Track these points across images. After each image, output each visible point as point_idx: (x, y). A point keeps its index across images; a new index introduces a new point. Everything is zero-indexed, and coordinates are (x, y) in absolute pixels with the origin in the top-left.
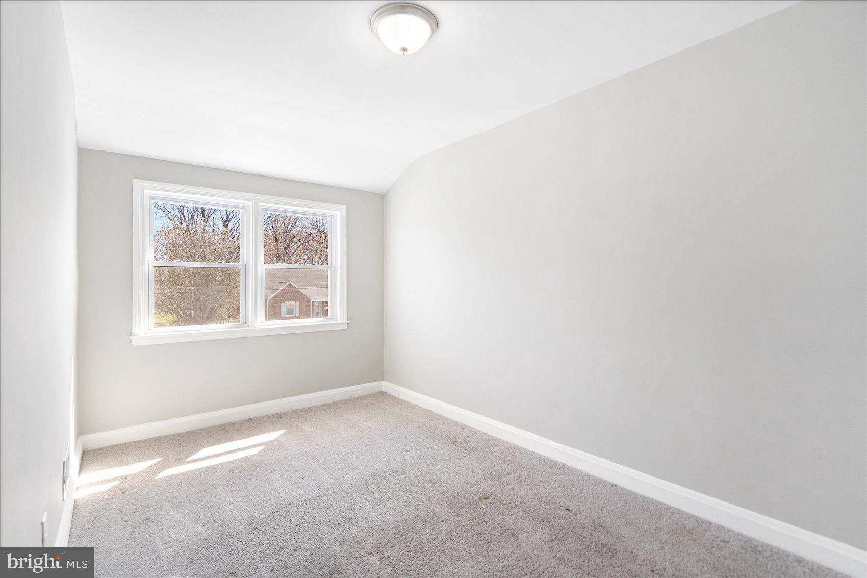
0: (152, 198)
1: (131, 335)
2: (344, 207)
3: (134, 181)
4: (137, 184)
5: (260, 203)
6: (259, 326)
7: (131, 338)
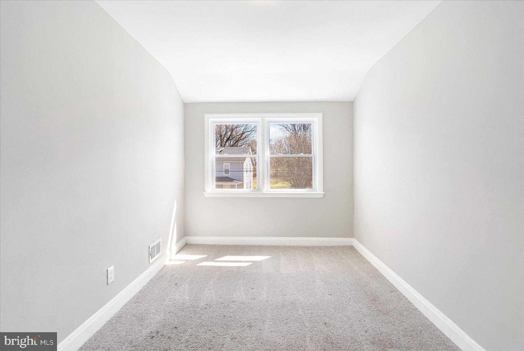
0: (214, 122)
1: (204, 191)
2: (321, 114)
3: (205, 114)
4: (206, 116)
5: (265, 119)
6: (266, 191)
7: (204, 193)
